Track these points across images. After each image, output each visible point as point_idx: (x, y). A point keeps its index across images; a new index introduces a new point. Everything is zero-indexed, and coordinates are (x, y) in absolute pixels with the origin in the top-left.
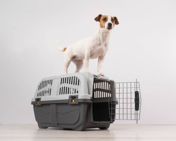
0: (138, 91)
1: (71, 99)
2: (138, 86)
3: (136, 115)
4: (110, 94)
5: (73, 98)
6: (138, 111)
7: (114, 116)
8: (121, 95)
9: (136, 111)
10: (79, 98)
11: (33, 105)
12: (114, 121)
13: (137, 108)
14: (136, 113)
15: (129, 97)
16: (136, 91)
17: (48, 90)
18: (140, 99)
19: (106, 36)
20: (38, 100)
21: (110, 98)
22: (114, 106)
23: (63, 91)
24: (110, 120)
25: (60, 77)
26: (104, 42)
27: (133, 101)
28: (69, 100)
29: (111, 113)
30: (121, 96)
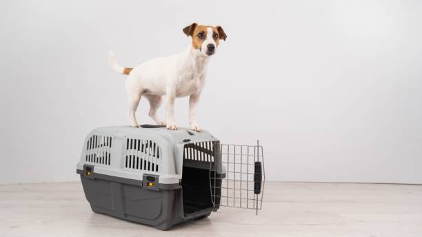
0: (260, 161)
1: (147, 181)
2: (260, 154)
3: (255, 201)
4: (213, 157)
5: (151, 179)
6: (260, 196)
7: (218, 201)
8: (231, 166)
9: (256, 195)
10: (160, 181)
11: (79, 175)
12: (218, 207)
13: (257, 189)
14: (256, 198)
15: (244, 170)
16: (256, 161)
17: (101, 156)
18: (263, 177)
19: (203, 62)
20: (88, 169)
21: (213, 163)
22: (219, 183)
23: (131, 162)
24: (211, 205)
25: (125, 137)
26: (199, 72)
27: (252, 178)
28: (142, 182)
29: (213, 194)
30: (231, 169)
